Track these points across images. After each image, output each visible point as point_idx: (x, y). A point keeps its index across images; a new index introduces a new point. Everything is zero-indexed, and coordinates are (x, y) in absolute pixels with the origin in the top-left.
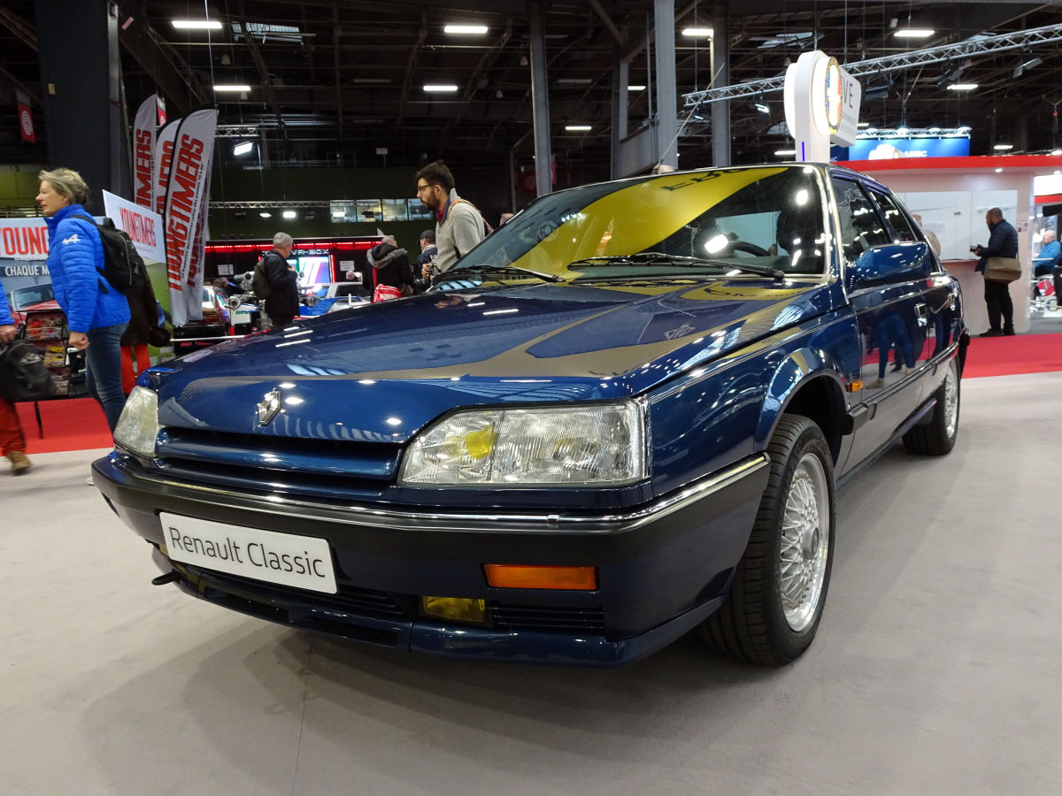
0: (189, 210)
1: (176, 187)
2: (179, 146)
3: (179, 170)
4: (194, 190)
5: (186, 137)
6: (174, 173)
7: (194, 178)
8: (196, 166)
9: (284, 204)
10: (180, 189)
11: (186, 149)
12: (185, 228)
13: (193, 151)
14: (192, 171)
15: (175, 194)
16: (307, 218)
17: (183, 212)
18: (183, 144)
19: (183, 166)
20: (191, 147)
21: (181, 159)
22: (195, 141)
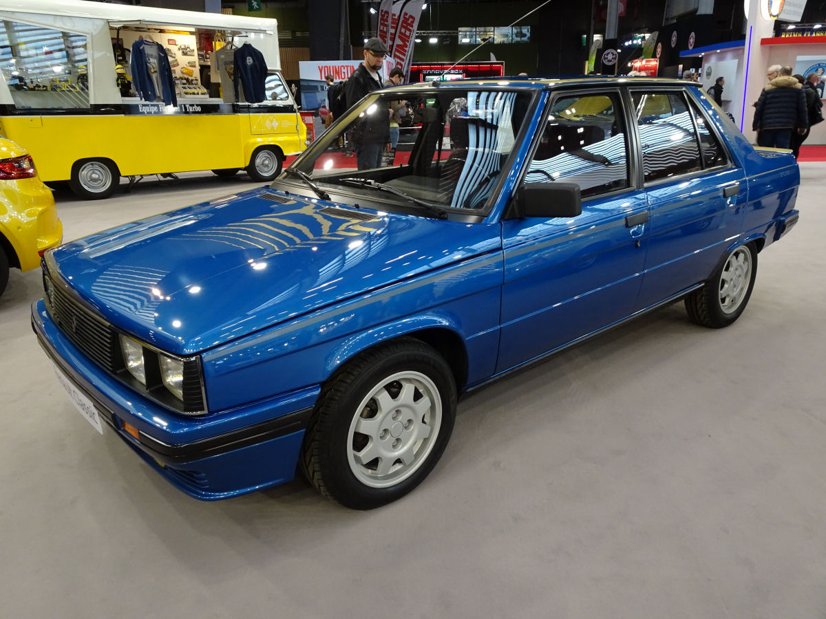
0: (404, 55)
1: (398, 42)
2: (402, 19)
3: (401, 33)
4: (408, 44)
5: (406, 14)
6: (398, 34)
7: (409, 37)
8: (410, 31)
9: (431, 33)
10: (401, 43)
11: (405, 20)
12: (401, 65)
13: (409, 22)
14: (408, 33)
15: (397, 46)
16: (445, 43)
17: (401, 56)
18: (404, 18)
19: (403, 30)
20: (408, 20)
21: (402, 26)
22: (411, 17)
